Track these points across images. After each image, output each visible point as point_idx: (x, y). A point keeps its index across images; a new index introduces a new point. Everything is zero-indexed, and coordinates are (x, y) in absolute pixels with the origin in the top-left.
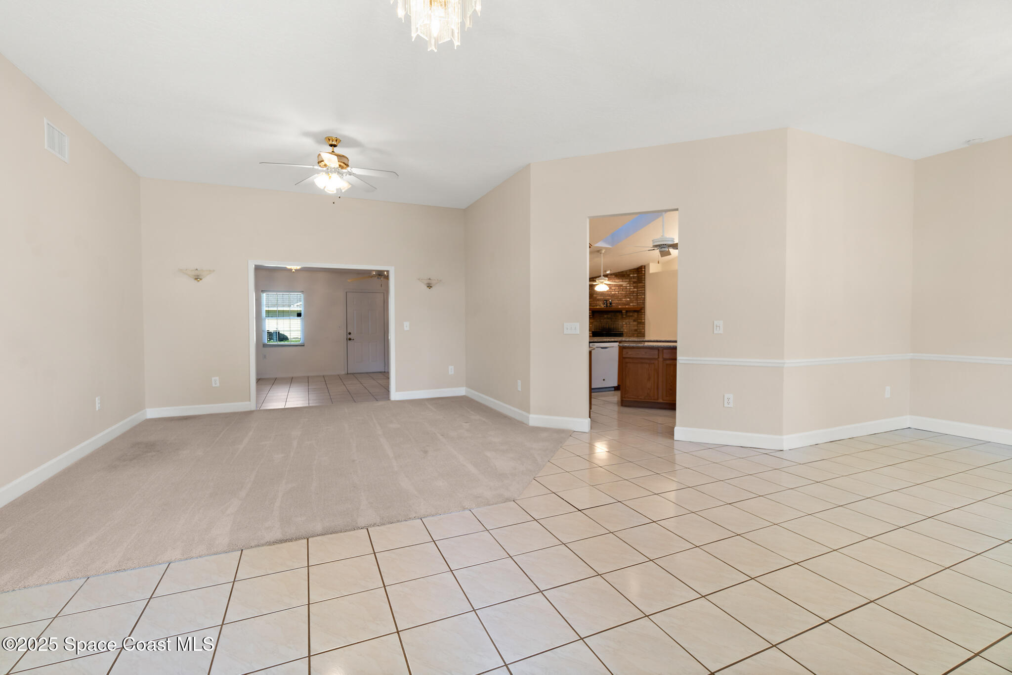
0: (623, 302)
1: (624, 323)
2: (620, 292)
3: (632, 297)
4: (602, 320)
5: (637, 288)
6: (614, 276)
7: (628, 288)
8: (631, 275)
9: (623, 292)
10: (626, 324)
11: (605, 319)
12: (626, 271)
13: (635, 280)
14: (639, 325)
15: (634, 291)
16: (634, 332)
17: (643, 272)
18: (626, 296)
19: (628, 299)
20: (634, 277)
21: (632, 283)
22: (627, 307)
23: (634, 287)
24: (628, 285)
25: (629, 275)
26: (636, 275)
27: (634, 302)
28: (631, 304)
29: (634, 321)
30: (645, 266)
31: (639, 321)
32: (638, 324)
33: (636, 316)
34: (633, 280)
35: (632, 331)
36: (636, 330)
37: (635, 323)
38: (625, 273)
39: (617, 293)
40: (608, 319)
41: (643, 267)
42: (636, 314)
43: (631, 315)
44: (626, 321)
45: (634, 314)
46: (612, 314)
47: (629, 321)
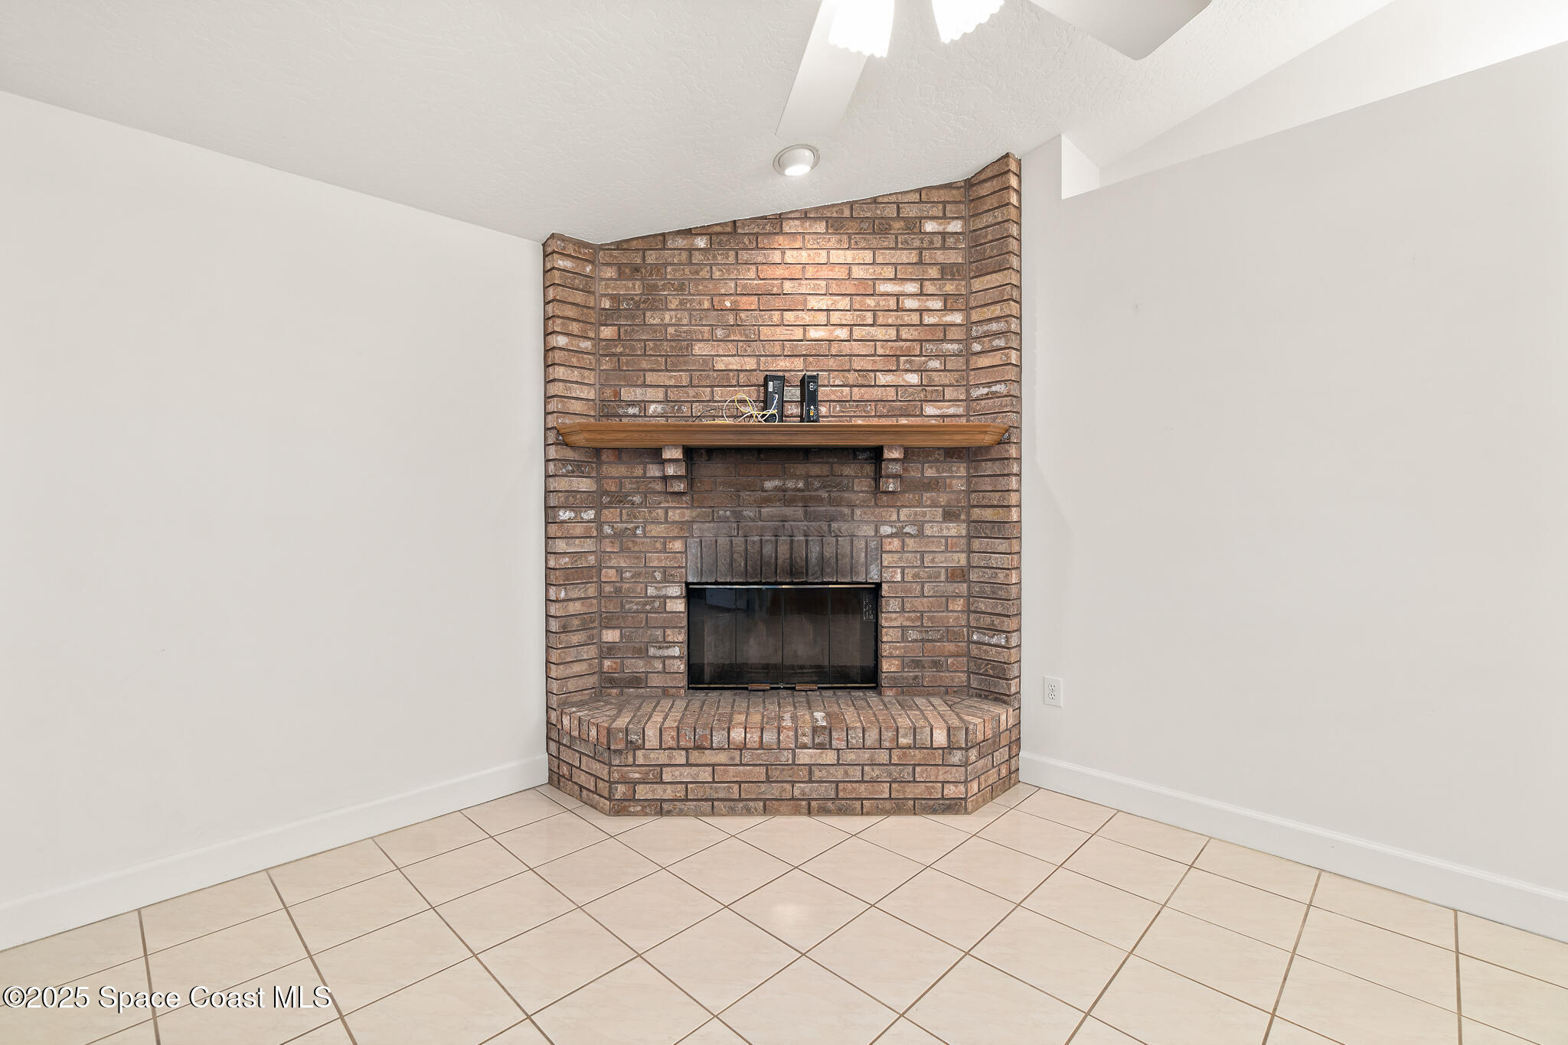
0: (876, 393)
1: (886, 530)
2: (858, 333)
3: (935, 364)
4: (749, 513)
5: (967, 310)
6: (821, 227)
7: (910, 303)
8: (930, 227)
9: (879, 333)
10: (900, 534)
11: (767, 501)
12: (897, 201)
13: (955, 257)
14: (976, 544)
15: (946, 326)
16: (951, 588)
17: (1014, 200)
18: (896, 359)
19: (913, 378)
20: (944, 235)
21: (934, 272)
22: (903, 421)
23: (946, 297)
24: (912, 288)
25: (913, 226)
26: (956, 226)
27: (949, 393)
28: (929, 410)
29: (949, 516)
30: (1019, 162)
31: (988, 514)
32: (970, 537)
33: (959, 485)
34: (940, 256)
35: (933, 578)
36: (958, 575)
37: (954, 529)
38: (891, 211)
39: (842, 333)
40: (789, 502)
41: (1013, 167)
42: (961, 470)
43: (937, 480)
44: (894, 517)
45: (951, 471)
46: (815, 469)
47: (920, 518)
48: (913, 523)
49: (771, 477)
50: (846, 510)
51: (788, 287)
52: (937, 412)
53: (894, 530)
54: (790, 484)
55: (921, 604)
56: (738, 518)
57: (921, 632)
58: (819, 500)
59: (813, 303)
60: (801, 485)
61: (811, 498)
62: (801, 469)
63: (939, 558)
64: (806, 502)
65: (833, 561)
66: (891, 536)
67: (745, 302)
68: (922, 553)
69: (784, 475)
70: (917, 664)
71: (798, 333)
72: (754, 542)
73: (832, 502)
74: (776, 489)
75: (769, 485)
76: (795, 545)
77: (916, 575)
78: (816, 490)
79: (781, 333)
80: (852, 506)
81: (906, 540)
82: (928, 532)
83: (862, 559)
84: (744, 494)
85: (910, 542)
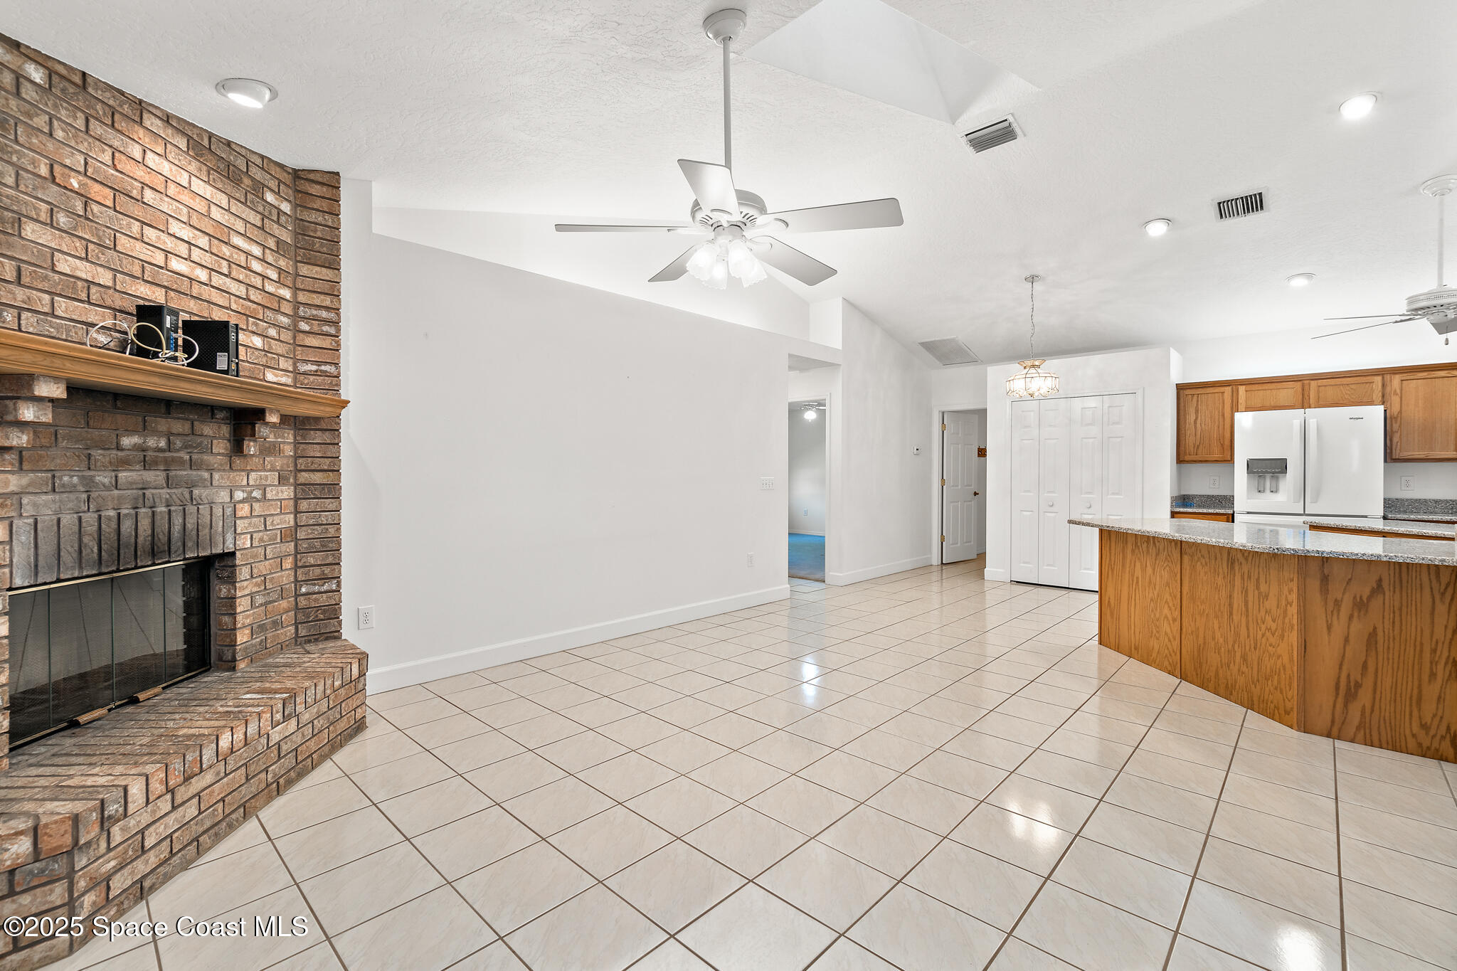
1: (239, 495)
2: (217, 280)
3: (273, 332)
4: (104, 478)
6: (182, 143)
7: (255, 265)
8: (270, 197)
9: (233, 286)
10: (249, 500)
11: (124, 463)
12: (247, 154)
13: (286, 236)
14: (304, 505)
15: (280, 298)
16: (284, 548)
20: (279, 211)
21: (272, 242)
23: (280, 270)
24: (257, 250)
25: (259, 188)
26: (286, 207)
27: (284, 364)
28: (269, 375)
29: (282, 480)
31: (317, 478)
32: (296, 500)
33: (288, 450)
34: (276, 230)
35: (272, 540)
36: (289, 535)
37: (286, 492)
39: (202, 275)
40: (146, 464)
43: (274, 444)
44: (245, 482)
45: (283, 437)
46: (179, 426)
47: (264, 482)
48: (258, 487)
49: (130, 432)
50: (206, 475)
51: (149, 195)
52: (275, 379)
53: (245, 495)
54: (151, 442)
55: (263, 567)
56: (89, 485)
57: (264, 595)
58: (181, 462)
59: (175, 227)
60: (163, 444)
61: (173, 460)
62: (163, 424)
63: (277, 520)
64: (168, 465)
65: (194, 532)
66: (243, 501)
67: (96, 191)
68: (265, 517)
69: (144, 429)
70: (262, 628)
71: (159, 258)
72: (109, 518)
73: (192, 464)
74: (136, 448)
75: (127, 441)
76: (158, 518)
77: (261, 540)
78: (178, 451)
79: (140, 250)
80: (211, 470)
81: (254, 504)
82: (269, 496)
83: (220, 529)
84: (97, 454)
85: (256, 506)
